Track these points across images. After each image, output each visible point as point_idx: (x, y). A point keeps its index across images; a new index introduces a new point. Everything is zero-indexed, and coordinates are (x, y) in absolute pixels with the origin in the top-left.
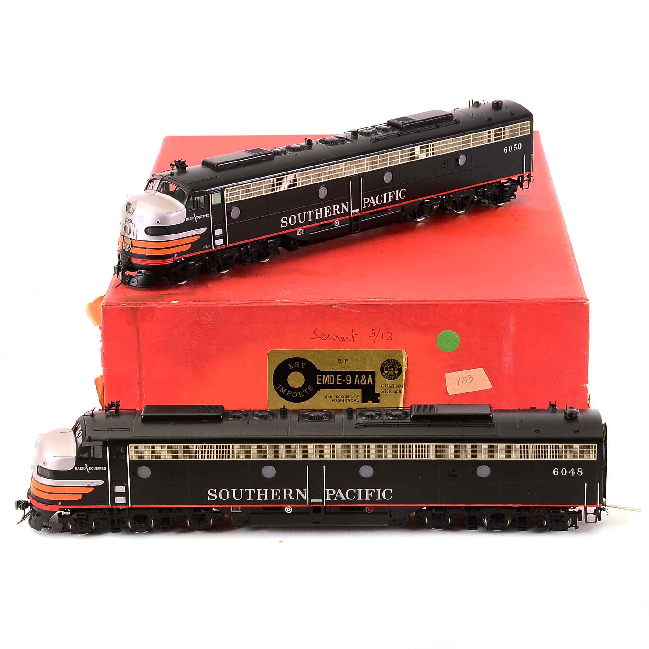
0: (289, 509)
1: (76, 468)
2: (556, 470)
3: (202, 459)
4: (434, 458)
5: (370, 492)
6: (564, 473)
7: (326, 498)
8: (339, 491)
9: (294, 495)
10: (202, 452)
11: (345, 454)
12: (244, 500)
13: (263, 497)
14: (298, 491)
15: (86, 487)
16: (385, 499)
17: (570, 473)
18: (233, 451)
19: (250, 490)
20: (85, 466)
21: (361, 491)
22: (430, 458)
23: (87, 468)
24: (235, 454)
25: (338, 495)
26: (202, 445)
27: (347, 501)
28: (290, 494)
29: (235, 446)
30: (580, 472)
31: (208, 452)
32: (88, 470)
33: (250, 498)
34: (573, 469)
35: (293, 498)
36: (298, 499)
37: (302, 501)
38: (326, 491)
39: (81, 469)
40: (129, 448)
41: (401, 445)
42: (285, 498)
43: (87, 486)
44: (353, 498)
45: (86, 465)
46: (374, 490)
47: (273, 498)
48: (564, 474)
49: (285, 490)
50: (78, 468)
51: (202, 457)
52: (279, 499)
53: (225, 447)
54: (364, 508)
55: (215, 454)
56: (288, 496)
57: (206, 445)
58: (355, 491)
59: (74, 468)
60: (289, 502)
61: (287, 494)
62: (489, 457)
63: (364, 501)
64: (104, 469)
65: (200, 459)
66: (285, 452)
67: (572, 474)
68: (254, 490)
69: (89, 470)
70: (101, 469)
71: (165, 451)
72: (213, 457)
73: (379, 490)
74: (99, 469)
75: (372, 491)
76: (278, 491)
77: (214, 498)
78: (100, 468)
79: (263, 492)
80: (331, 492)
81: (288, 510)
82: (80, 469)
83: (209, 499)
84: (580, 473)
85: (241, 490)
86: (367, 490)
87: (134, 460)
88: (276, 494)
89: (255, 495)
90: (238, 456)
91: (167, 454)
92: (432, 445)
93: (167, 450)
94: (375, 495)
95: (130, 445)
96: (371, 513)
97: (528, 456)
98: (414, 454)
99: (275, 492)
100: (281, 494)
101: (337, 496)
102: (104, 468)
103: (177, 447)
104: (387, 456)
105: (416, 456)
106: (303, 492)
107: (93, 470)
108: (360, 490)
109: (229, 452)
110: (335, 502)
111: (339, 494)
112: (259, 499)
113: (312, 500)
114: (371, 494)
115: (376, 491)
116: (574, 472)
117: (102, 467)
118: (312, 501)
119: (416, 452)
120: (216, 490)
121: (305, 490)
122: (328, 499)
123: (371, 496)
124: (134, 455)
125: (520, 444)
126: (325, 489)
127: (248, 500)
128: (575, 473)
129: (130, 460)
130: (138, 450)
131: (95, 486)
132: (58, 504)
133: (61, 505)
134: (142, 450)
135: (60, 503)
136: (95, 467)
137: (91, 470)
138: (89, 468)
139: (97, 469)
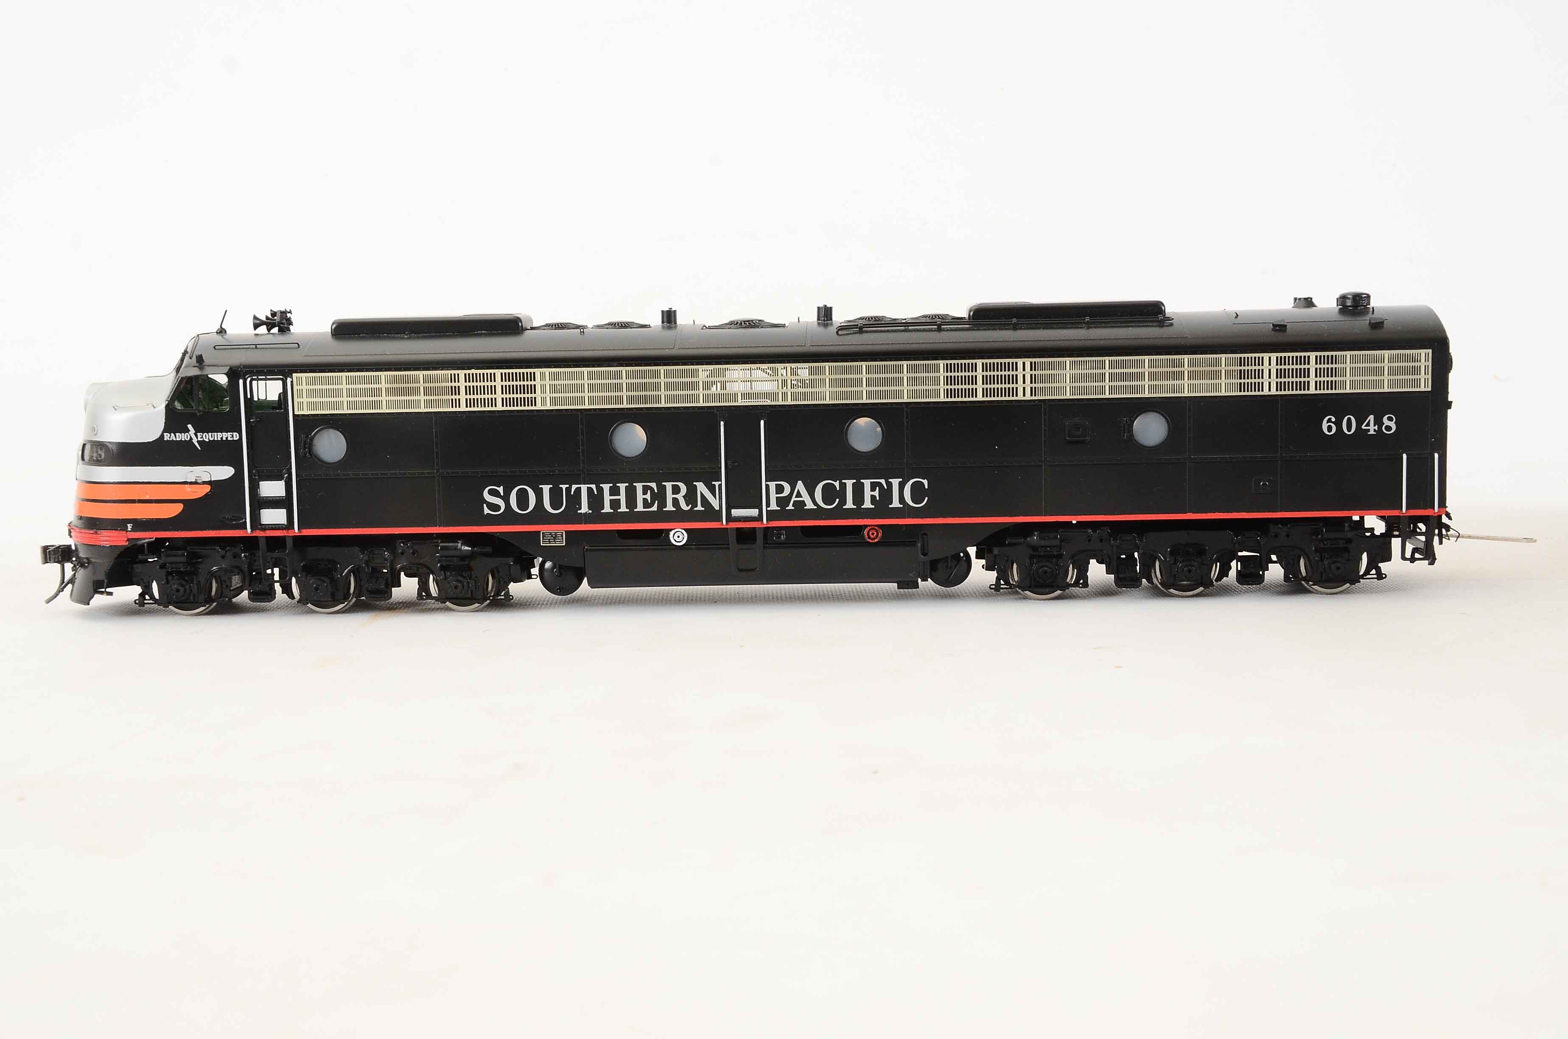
0: (678, 537)
1: (167, 437)
2: (1329, 421)
3: (469, 409)
4: (1028, 397)
5: (873, 487)
6: (1349, 428)
7: (768, 505)
8: (800, 486)
9: (691, 497)
10: (468, 390)
11: (813, 390)
12: (571, 515)
13: (615, 504)
14: (701, 487)
15: (191, 483)
16: (912, 504)
17: (1363, 427)
18: (543, 387)
19: (584, 488)
20: (188, 431)
21: (853, 484)
22: (1020, 397)
23: (194, 437)
24: (548, 395)
25: (796, 497)
26: (467, 372)
27: (818, 513)
28: (680, 497)
29: (547, 374)
30: (1390, 423)
31: (483, 390)
32: (195, 441)
33: (584, 509)
34: (1371, 418)
35: (688, 506)
36: (699, 508)
37: (711, 513)
38: (767, 487)
39: (178, 439)
40: (292, 382)
41: (947, 364)
42: (670, 507)
43: (194, 481)
44: (834, 503)
45: (190, 426)
46: (883, 481)
47: (640, 508)
48: (1349, 430)
49: (669, 485)
50: (172, 434)
51: (468, 403)
52: (655, 508)
53: (523, 377)
54: (861, 528)
55: (499, 396)
56: (676, 502)
57: (478, 371)
58: (837, 484)
59: (162, 436)
60: (678, 516)
61: (675, 496)
62: (1166, 390)
63: (859, 512)
64: (235, 439)
65: (463, 408)
66: (668, 386)
67: (1369, 430)
68: (593, 486)
69: (198, 442)
70: (227, 438)
71: (380, 390)
72: (493, 402)
73: (895, 482)
74: (222, 438)
75: (880, 484)
76: (651, 489)
77: (497, 507)
78: (224, 434)
79: (615, 491)
80: (780, 489)
81: (676, 538)
83: (487, 511)
84: (1388, 428)
85: (564, 487)
86: (867, 483)
87: (306, 412)
88: (648, 496)
89: (596, 500)
90: (554, 401)
91: (384, 398)
92: (1024, 363)
93: (383, 385)
94: (886, 494)
95: (294, 375)
96: (877, 542)
97: (1260, 386)
98: (980, 386)
99: (645, 490)
100: (660, 496)
101: (794, 499)
102: (234, 433)
103: (408, 380)
104: (916, 393)
105: (985, 392)
106: (712, 490)
107: (207, 440)
108: (849, 483)
109: (533, 389)
110: (790, 516)
111: (799, 495)
112: (607, 509)
113: (733, 511)
114: (876, 493)
115: (890, 485)
116: (1375, 426)
117: (229, 433)
118: (736, 512)
119: (985, 380)
120: (502, 487)
121: (717, 484)
122: (774, 506)
123: (878, 499)
124: (305, 400)
125: (1239, 355)
126: (766, 481)
127: (579, 512)
128: (1376, 428)
129: (296, 413)
130: (314, 387)
131: (214, 481)
132: (125, 529)
133: (133, 530)
134: (324, 387)
135: (130, 526)
136: (213, 434)
137: (202, 439)
138: (198, 434)
139: (217, 438)
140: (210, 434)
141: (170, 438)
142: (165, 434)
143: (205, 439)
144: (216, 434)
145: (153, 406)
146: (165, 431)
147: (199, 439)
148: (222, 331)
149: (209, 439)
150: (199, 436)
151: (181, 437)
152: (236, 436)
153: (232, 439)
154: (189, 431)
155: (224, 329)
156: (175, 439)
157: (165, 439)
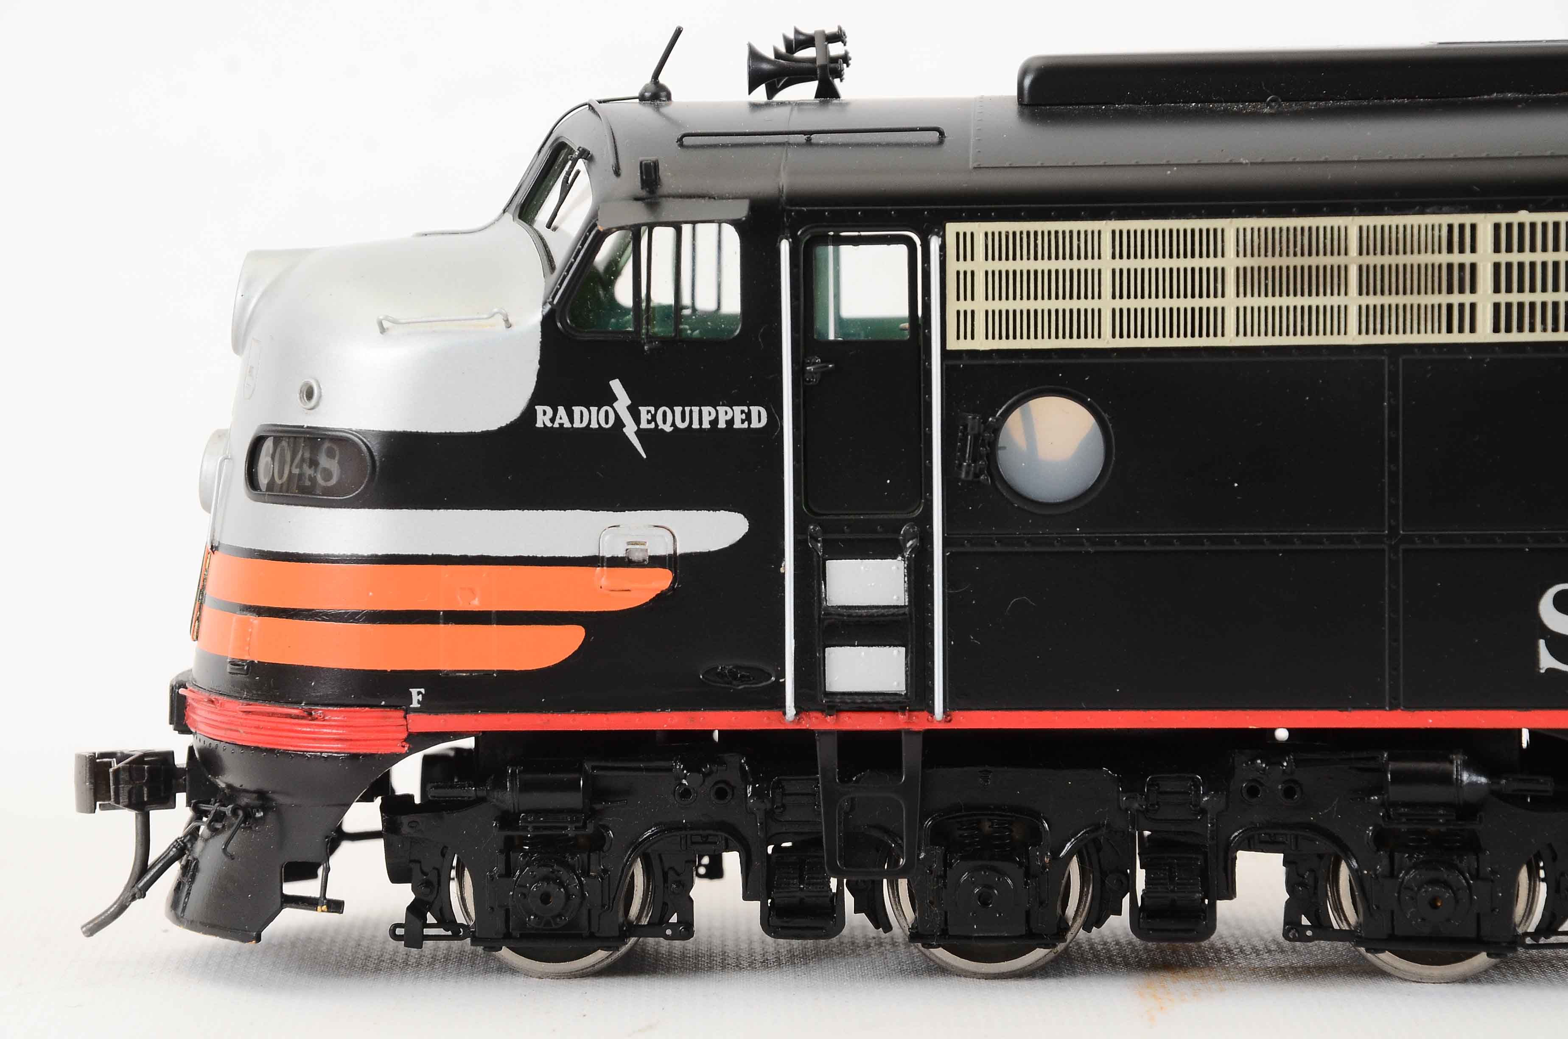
1: (543, 417)
3: (1500, 337)
10: (1504, 277)
15: (614, 562)
20: (611, 399)
23: (626, 418)
26: (1503, 218)
31: (1554, 277)
32: (630, 430)
39: (577, 424)
40: (943, 248)
43: (619, 554)
45: (616, 385)
50: (561, 410)
51: (1503, 317)
57: (1539, 217)
59: (529, 414)
64: (755, 424)
65: (1484, 334)
69: (640, 433)
70: (730, 422)
71: (1220, 274)
74: (714, 422)
78: (721, 409)
82: (571, 420)
87: (981, 343)
93: (1229, 262)
95: (952, 228)
102: (754, 410)
103: (1307, 244)
107: (668, 428)
117: (737, 409)
124: (980, 305)
129: (953, 345)
131: (681, 555)
136: (687, 409)
137: (652, 426)
138: (643, 410)
139: (701, 423)
140: (678, 410)
141: (553, 420)
142: (539, 409)
143: (661, 426)
144: (696, 409)
147: (644, 425)
150: (644, 416)
152: (759, 417)
156: (567, 425)
157: (539, 424)
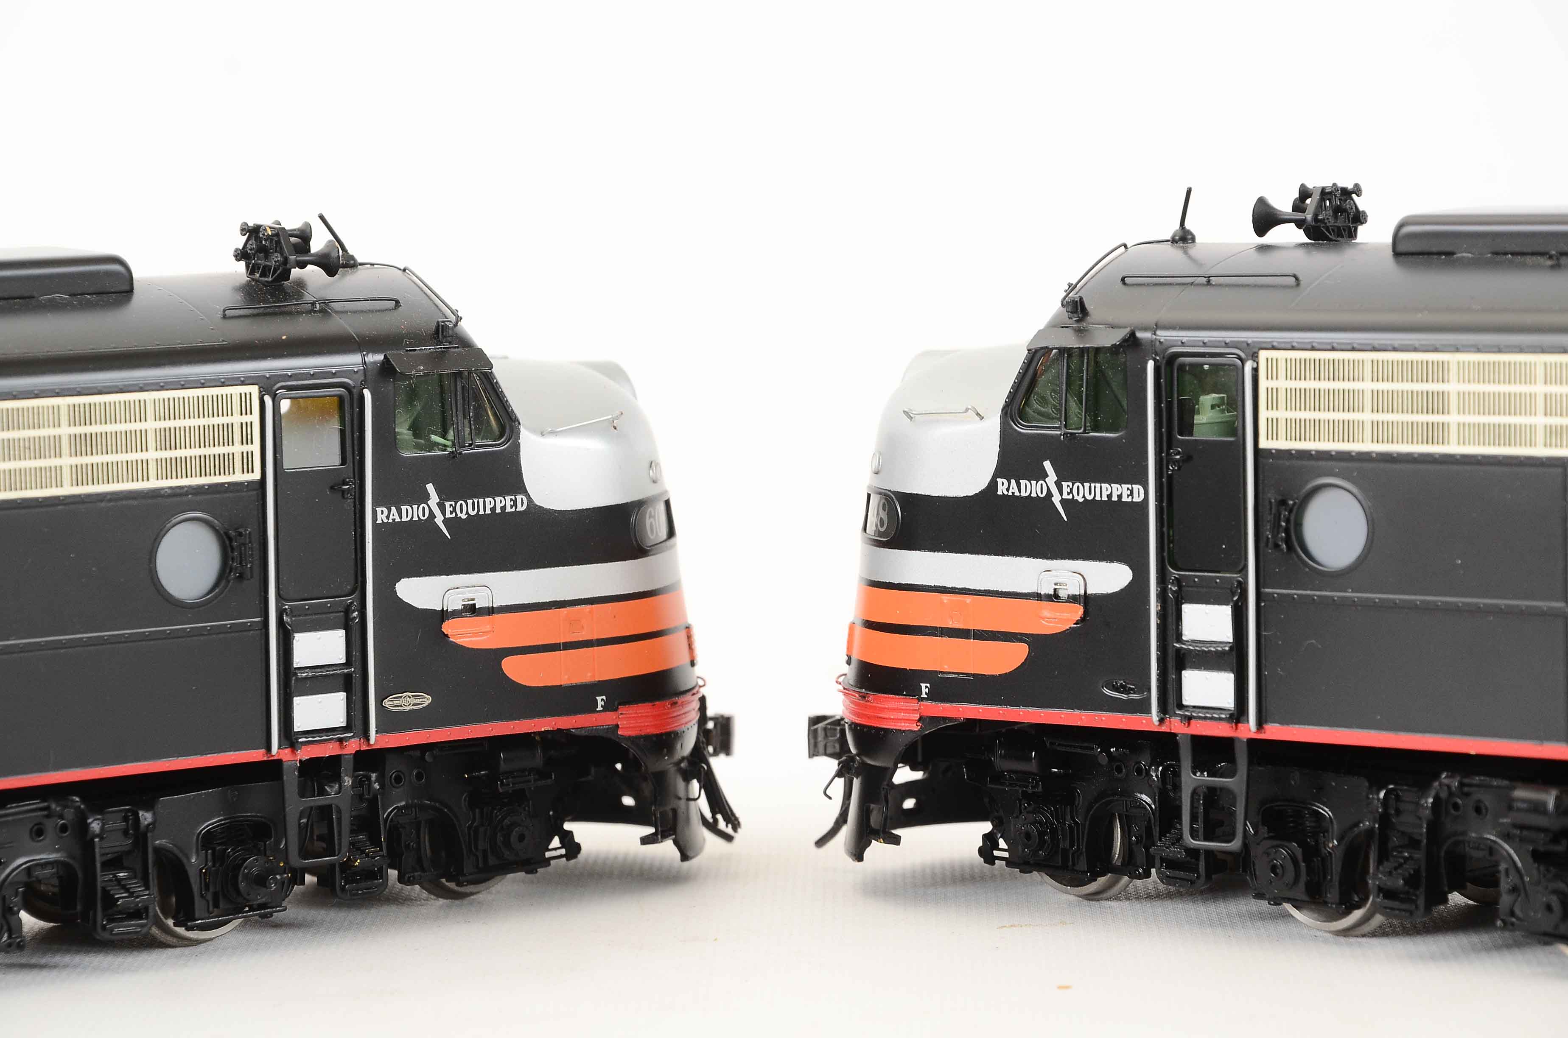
23: (1054, 490)
91: (1454, 418)
130: (1302, 384)
132: (915, 692)
133: (932, 696)
134: (1324, 385)
135: (925, 688)
145: (978, 414)
146: (998, 473)
148: (1184, 237)
149: (1084, 496)
151: (1030, 489)
153: (1130, 499)
154: (1047, 476)
155: (1189, 232)
